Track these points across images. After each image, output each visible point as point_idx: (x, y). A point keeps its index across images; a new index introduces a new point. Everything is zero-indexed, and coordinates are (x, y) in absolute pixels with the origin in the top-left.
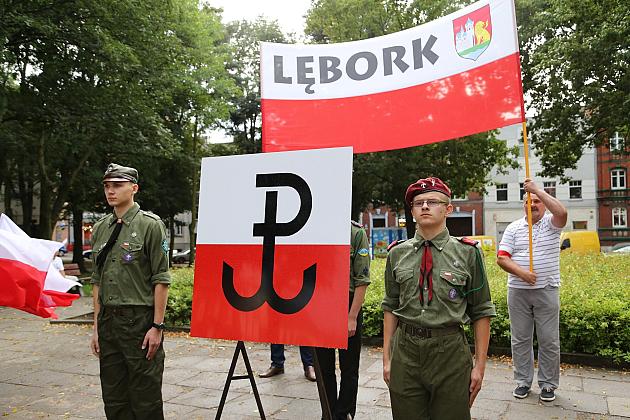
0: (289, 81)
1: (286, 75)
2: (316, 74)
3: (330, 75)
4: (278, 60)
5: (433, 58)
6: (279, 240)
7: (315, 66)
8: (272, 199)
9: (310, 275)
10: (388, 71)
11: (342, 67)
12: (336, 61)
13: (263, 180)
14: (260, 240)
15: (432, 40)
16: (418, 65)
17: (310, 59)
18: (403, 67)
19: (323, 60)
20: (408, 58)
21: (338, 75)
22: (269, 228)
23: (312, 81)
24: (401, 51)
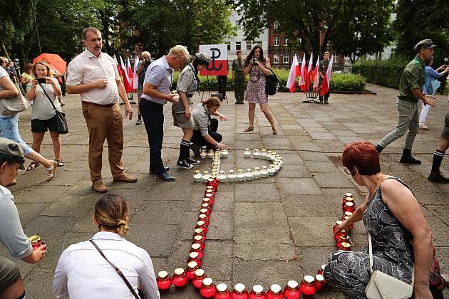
6: (215, 59)
8: (213, 52)
9: (221, 64)
13: (212, 49)
14: (212, 59)
22: (213, 57)
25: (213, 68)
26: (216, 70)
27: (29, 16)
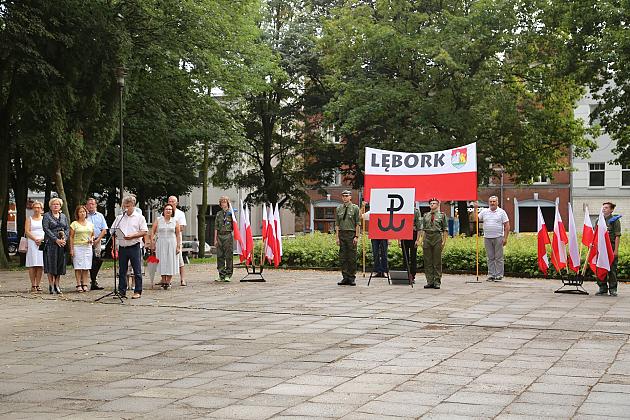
0: (378, 165)
1: (377, 163)
2: (390, 163)
3: (397, 163)
4: (374, 156)
5: (442, 164)
6: (395, 212)
7: (390, 159)
8: (392, 201)
9: (403, 221)
10: (423, 166)
11: (403, 160)
12: (400, 157)
13: (390, 196)
14: (389, 212)
15: (443, 155)
16: (436, 165)
17: (389, 156)
18: (430, 165)
19: (394, 156)
20: (432, 161)
21: (400, 164)
22: (391, 209)
23: (388, 166)
24: (430, 157)
25: (391, 226)
26: (394, 229)
27: (110, 121)
